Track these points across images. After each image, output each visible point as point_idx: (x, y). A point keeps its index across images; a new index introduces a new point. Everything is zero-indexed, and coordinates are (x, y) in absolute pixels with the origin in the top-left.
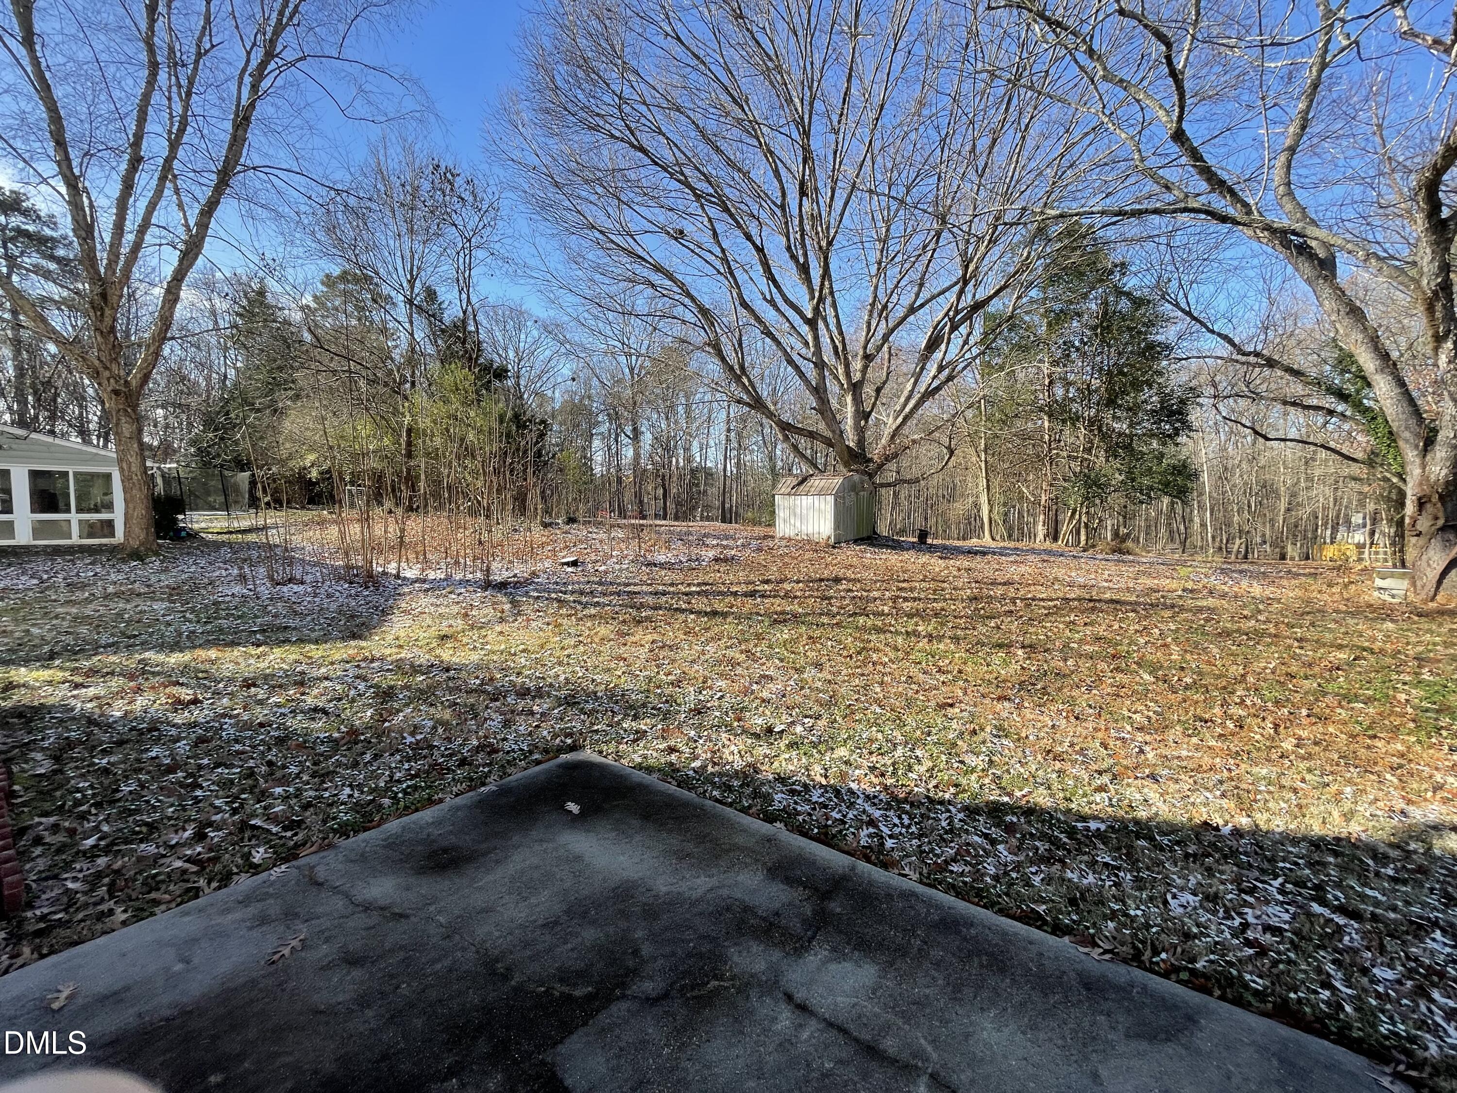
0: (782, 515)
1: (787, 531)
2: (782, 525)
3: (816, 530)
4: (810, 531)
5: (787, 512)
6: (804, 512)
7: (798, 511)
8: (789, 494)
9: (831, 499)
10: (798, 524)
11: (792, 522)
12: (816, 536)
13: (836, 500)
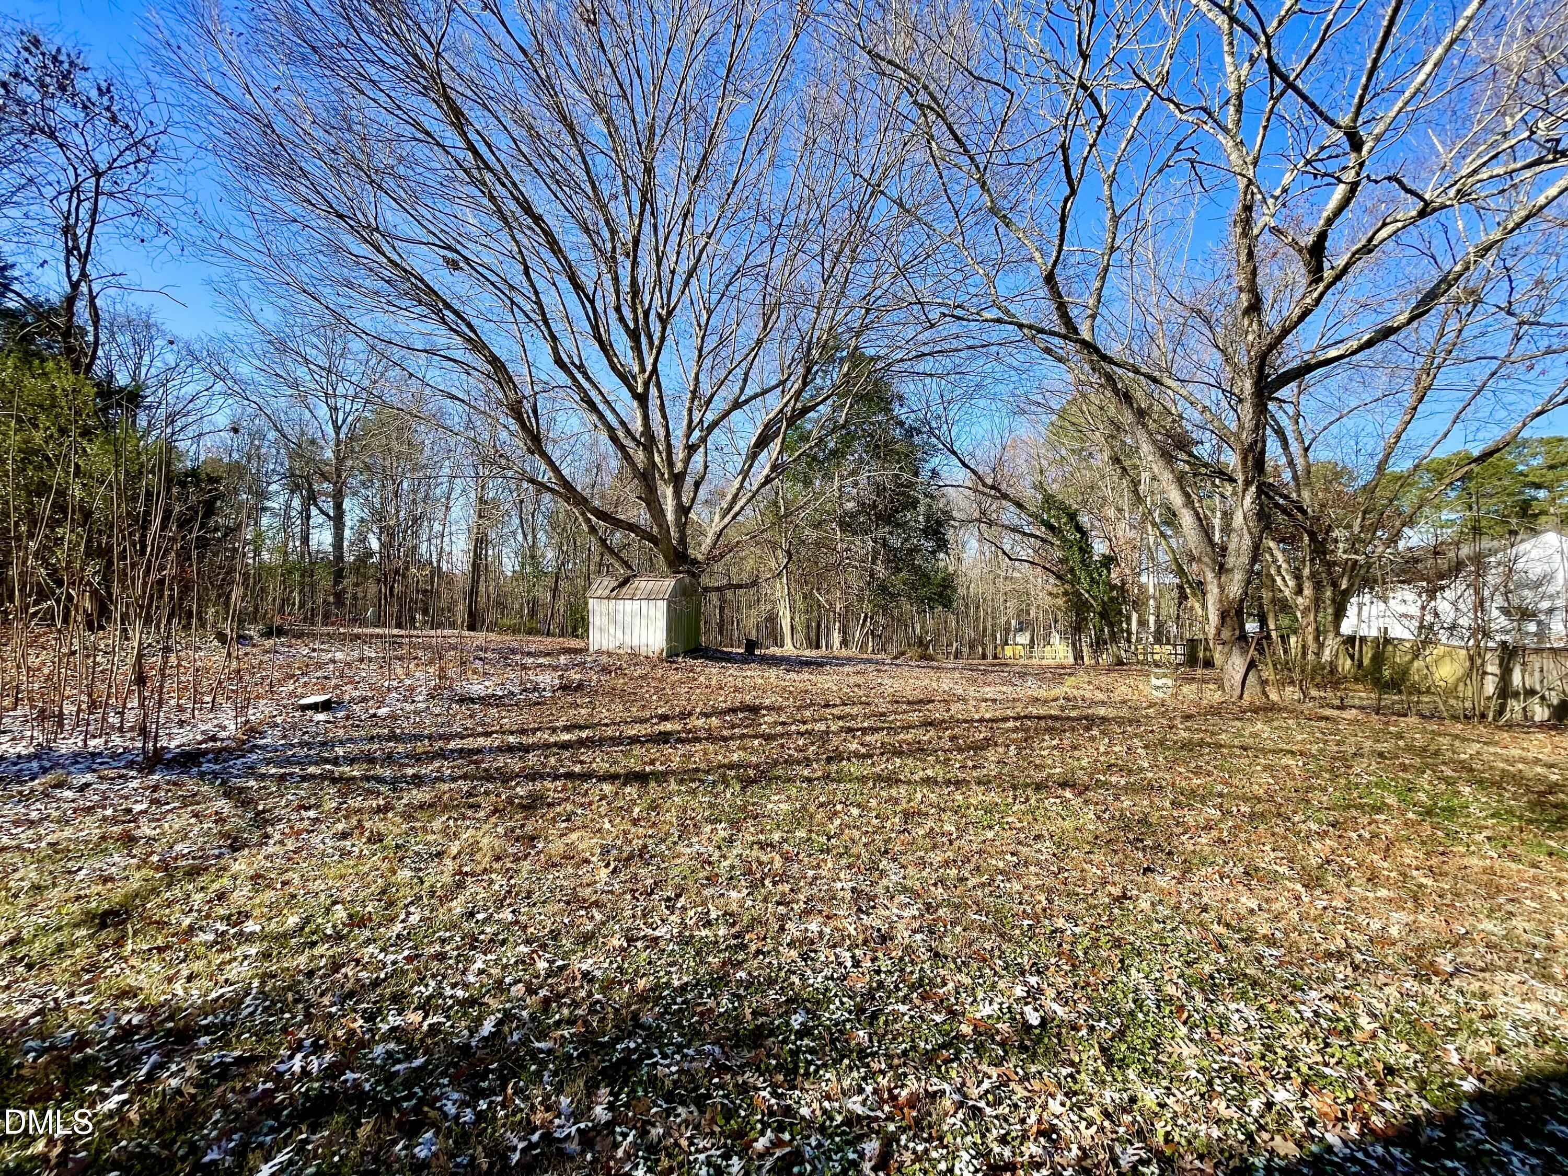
0: (597, 623)
1: (604, 643)
2: (597, 636)
3: (643, 641)
4: (636, 642)
5: (605, 619)
6: (628, 619)
7: (620, 617)
8: (608, 598)
9: (663, 605)
10: (619, 634)
11: (612, 631)
12: (643, 649)
13: (669, 606)
